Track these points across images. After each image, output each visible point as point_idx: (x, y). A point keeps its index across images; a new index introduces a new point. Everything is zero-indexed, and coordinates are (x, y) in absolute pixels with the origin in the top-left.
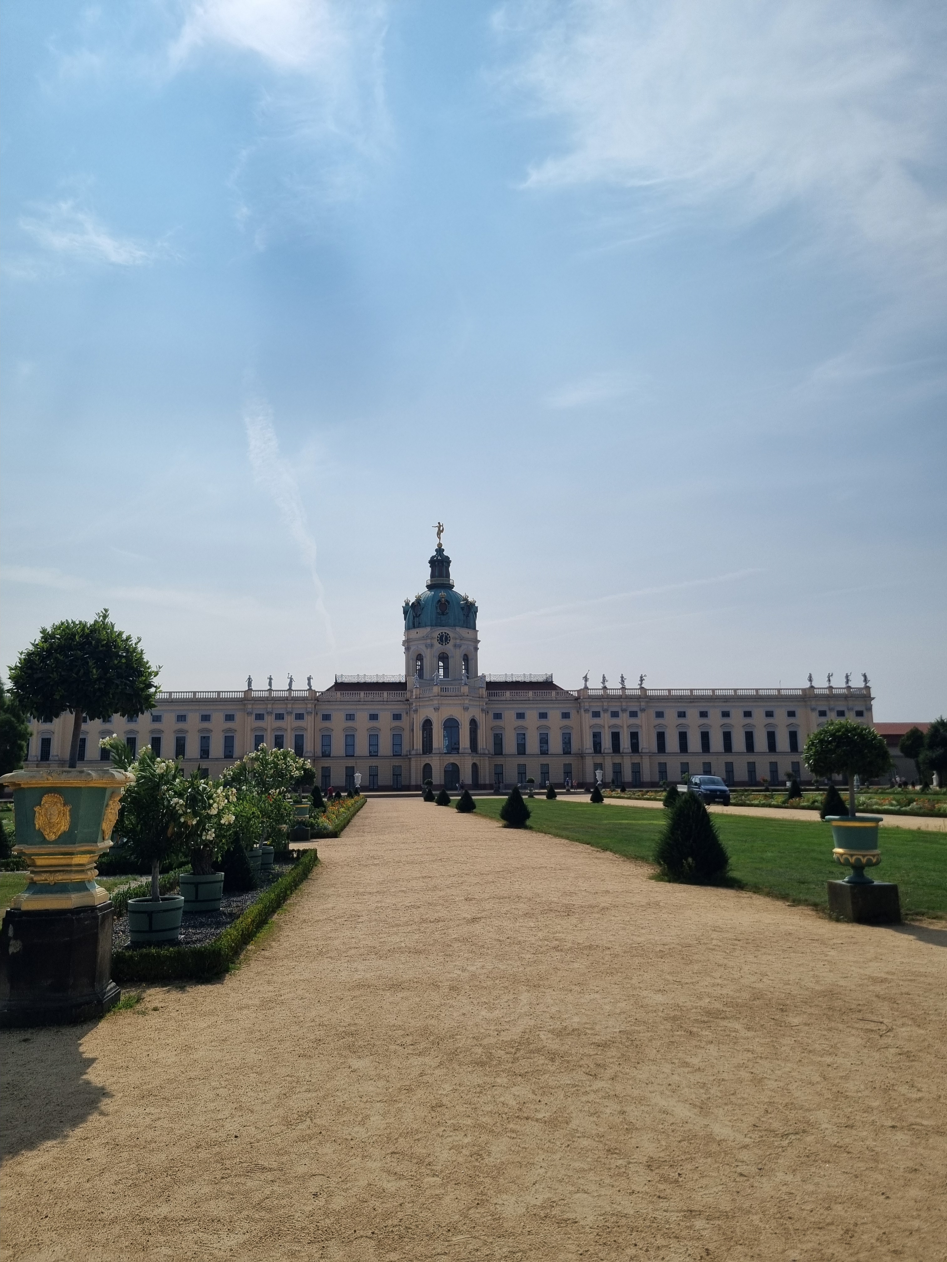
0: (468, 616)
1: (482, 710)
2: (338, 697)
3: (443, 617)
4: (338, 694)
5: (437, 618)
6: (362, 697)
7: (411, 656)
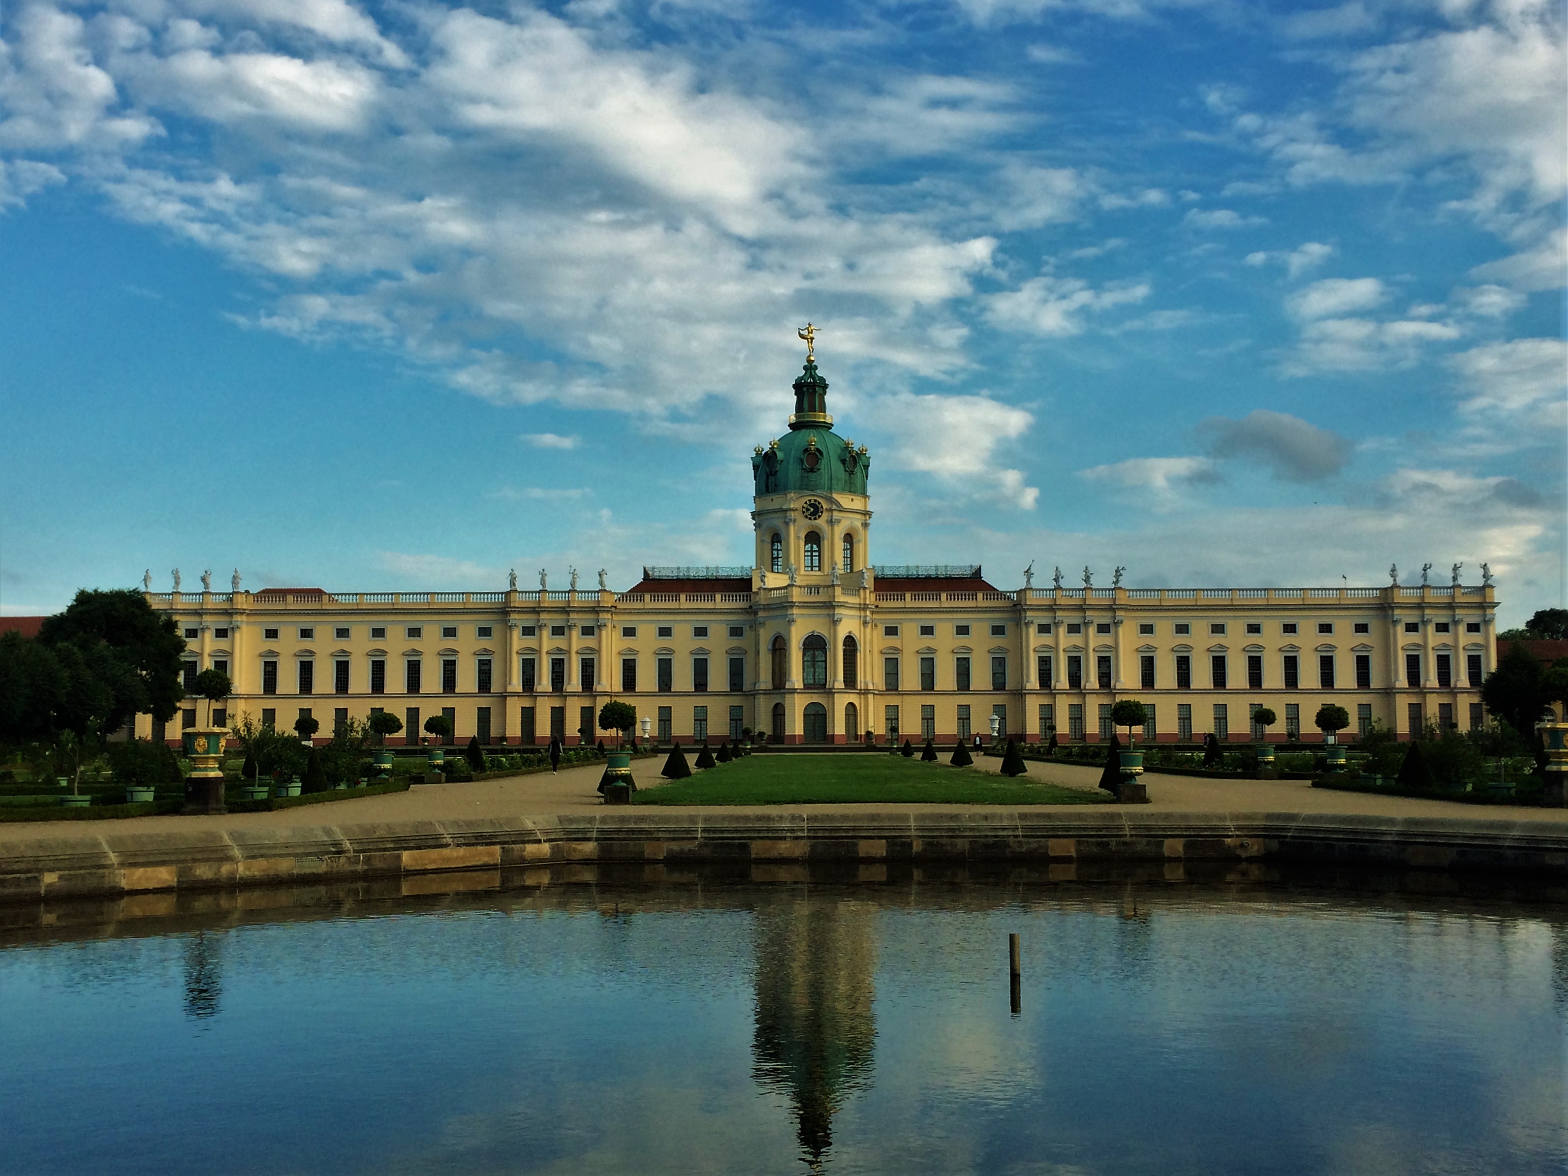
0: (852, 473)
1: (866, 623)
2: (648, 602)
3: (812, 476)
4: (647, 597)
5: (802, 477)
6: (684, 602)
7: (763, 537)
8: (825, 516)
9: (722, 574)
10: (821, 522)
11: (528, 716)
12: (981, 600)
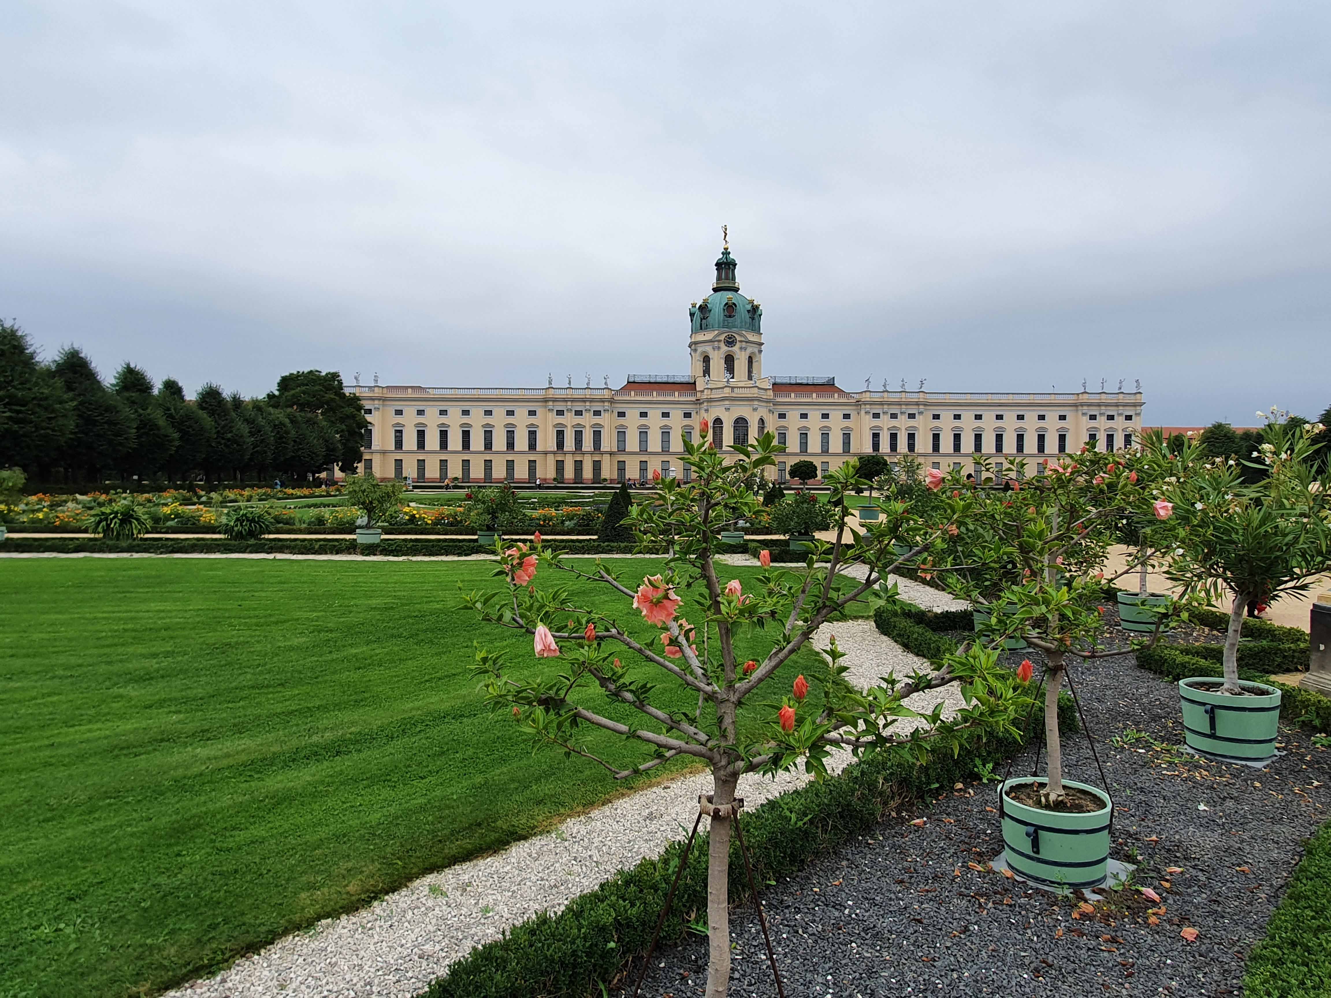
0: (753, 319)
1: (770, 411)
2: (633, 396)
3: (730, 320)
4: (633, 393)
5: (724, 321)
6: (655, 397)
7: (698, 357)
8: (738, 345)
9: (678, 380)
10: (736, 349)
11: (560, 466)
12: (836, 398)
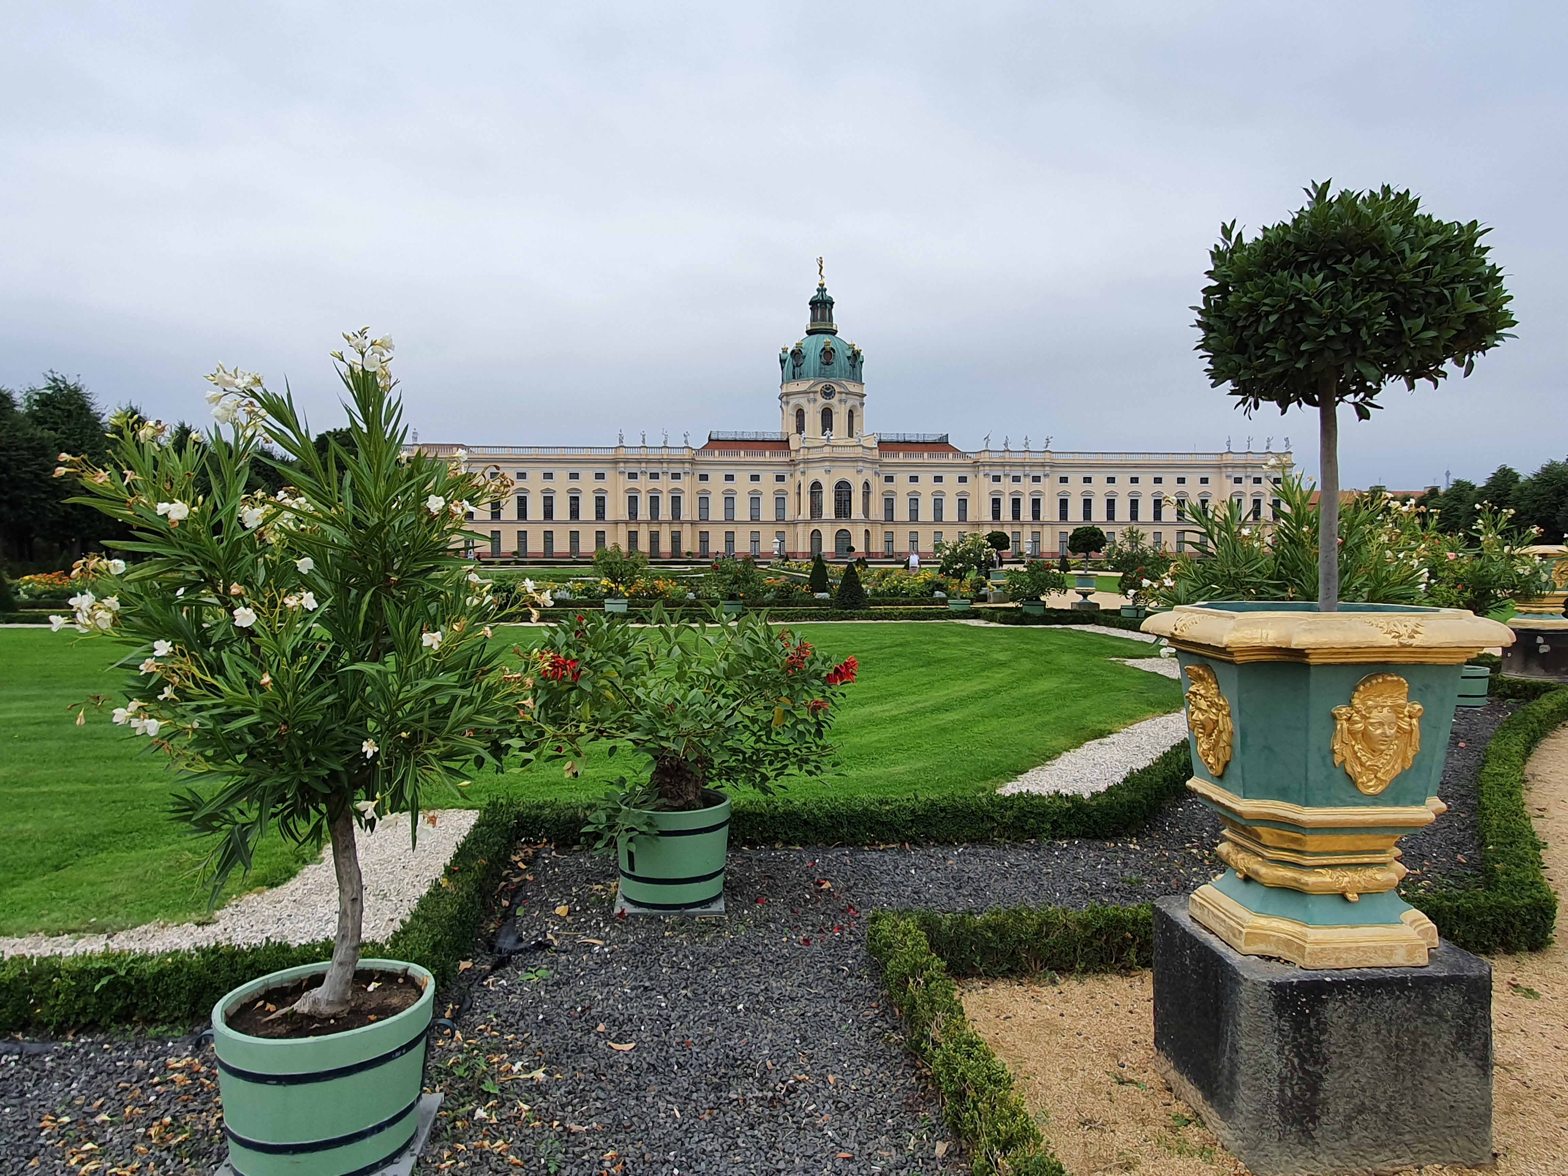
0: (854, 367)
1: (876, 473)
2: (717, 456)
3: (828, 368)
4: (717, 452)
5: (821, 368)
6: (742, 456)
7: (791, 411)
8: (837, 396)
9: (768, 437)
10: (834, 401)
11: (633, 537)
12: (950, 458)
